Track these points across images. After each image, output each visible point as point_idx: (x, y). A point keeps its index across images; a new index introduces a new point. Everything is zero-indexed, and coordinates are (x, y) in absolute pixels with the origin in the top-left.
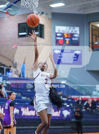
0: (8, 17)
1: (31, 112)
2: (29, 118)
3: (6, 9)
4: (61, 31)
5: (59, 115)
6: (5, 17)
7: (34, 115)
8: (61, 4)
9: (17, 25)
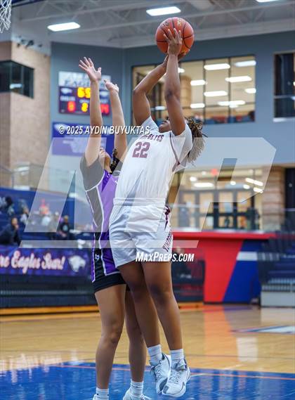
4: (71, 84)
5: (61, 267)
7: (6, 265)
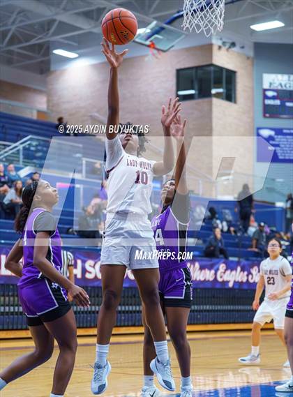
0: (154, 55)
1: (205, 273)
2: (201, 286)
3: (149, 37)
6: (146, 55)
7: (211, 279)
8: (276, 24)
9: (174, 72)
